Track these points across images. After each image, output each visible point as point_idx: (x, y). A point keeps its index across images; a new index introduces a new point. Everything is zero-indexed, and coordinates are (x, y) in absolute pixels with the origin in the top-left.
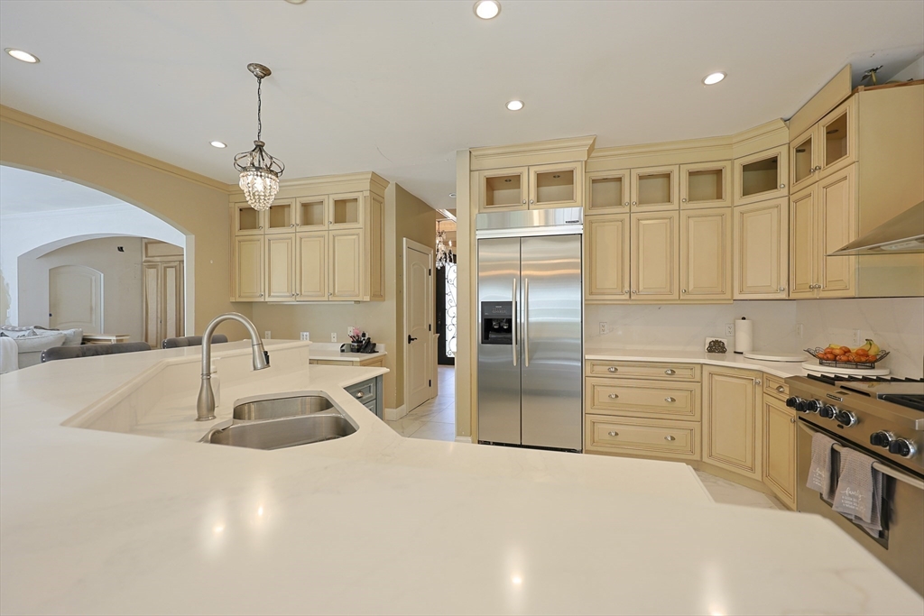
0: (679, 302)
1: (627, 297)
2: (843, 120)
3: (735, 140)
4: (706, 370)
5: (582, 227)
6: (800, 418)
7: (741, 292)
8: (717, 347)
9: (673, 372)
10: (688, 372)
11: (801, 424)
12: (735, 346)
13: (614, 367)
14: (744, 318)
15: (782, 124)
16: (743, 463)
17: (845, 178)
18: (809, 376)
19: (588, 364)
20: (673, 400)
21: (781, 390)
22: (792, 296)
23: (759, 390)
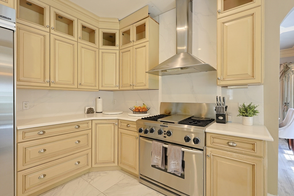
0: (77, 90)
1: (48, 85)
2: (144, 25)
3: (100, 20)
4: (94, 122)
5: (15, 25)
6: (140, 136)
7: (102, 86)
8: (90, 111)
9: (79, 126)
10: (86, 125)
11: (141, 138)
12: (96, 110)
13: (42, 131)
14: (99, 98)
15: (118, 21)
16: (110, 161)
17: (145, 46)
18: (142, 119)
19: (19, 132)
20: (79, 141)
21: (129, 126)
22: (121, 89)
23: (116, 127)
